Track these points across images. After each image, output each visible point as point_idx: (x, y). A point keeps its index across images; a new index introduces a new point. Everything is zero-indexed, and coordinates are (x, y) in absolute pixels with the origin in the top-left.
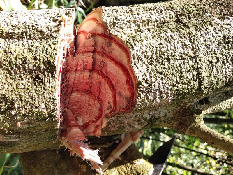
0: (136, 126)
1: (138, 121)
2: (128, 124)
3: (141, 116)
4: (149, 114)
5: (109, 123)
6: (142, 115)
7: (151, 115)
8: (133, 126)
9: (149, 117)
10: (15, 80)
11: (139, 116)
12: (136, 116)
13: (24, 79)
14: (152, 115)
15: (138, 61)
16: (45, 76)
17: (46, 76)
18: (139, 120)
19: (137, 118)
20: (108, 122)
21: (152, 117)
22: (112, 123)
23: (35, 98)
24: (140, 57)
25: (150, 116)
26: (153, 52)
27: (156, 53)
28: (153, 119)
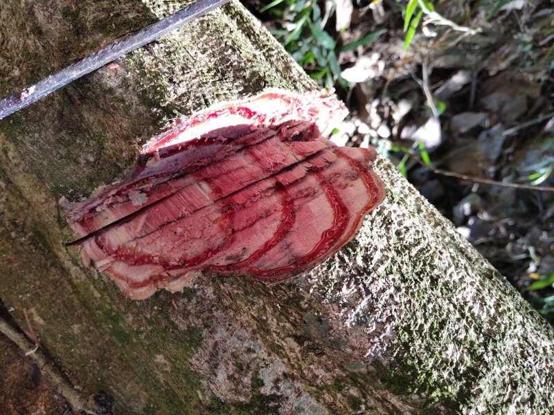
0: (221, 376)
1: (240, 368)
2: (216, 344)
3: (258, 364)
4: (277, 381)
5: (189, 293)
6: (261, 365)
7: (278, 389)
8: (216, 366)
9: (270, 387)
10: (193, 44)
11: (256, 358)
12: (249, 350)
13: (206, 55)
14: (279, 394)
15: (381, 224)
16: (233, 82)
17: (235, 84)
18: (245, 368)
19: (246, 358)
20: (191, 287)
21: (273, 397)
22: (194, 301)
23: (188, 73)
24: (390, 224)
25: (274, 391)
26: (418, 242)
27: (421, 251)
28: (272, 404)
